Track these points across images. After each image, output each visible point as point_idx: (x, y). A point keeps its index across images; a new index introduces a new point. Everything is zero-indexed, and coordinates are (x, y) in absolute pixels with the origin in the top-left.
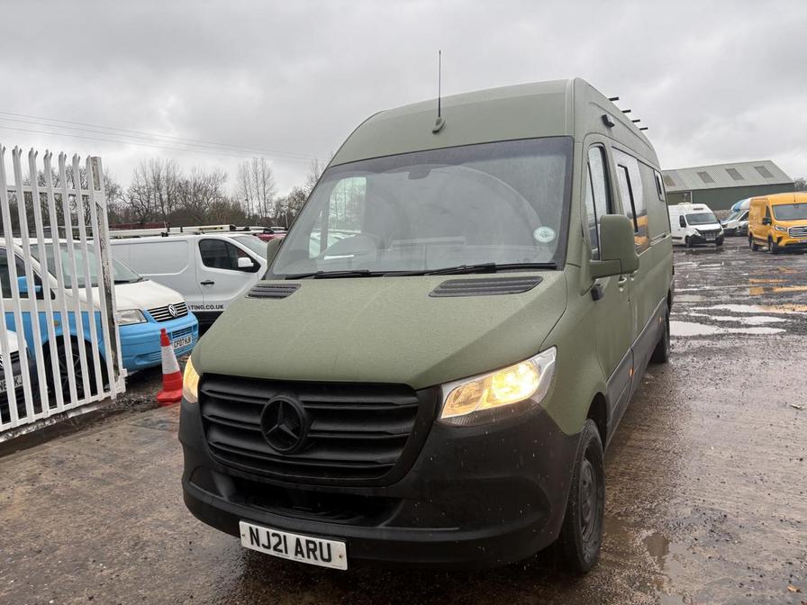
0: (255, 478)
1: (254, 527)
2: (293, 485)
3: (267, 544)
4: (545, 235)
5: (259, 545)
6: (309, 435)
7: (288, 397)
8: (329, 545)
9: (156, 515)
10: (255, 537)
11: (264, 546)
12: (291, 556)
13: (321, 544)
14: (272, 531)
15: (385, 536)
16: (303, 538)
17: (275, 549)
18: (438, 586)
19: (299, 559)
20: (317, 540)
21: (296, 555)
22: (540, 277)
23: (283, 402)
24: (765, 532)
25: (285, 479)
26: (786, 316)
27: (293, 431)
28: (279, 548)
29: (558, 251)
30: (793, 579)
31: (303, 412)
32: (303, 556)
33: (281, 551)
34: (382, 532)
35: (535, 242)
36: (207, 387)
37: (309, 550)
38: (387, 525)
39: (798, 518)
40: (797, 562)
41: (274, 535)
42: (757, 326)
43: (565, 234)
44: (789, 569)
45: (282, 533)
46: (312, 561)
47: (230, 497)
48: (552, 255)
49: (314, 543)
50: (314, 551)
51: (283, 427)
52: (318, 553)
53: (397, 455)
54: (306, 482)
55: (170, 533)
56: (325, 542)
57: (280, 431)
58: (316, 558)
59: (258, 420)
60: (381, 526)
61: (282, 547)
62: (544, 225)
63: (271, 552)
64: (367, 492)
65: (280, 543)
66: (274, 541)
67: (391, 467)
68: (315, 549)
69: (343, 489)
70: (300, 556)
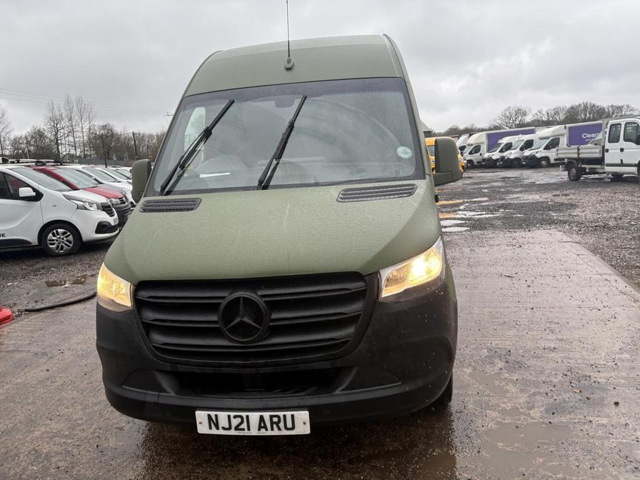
0: (209, 370)
1: (213, 414)
2: (253, 371)
3: (227, 426)
4: (405, 152)
5: (218, 428)
6: (271, 324)
7: (248, 293)
8: (293, 416)
9: (43, 429)
10: (213, 422)
11: (224, 428)
12: (254, 432)
13: (285, 416)
14: (232, 414)
15: (343, 399)
16: (266, 415)
17: (237, 428)
18: (347, 436)
19: (263, 432)
20: (281, 414)
21: (259, 430)
22: (414, 185)
23: (243, 297)
24: (539, 358)
25: (245, 366)
26: (462, 219)
27: (254, 322)
28: (241, 427)
29: (417, 165)
30: (572, 385)
31: (263, 304)
32: (267, 430)
33: (243, 429)
34: (340, 396)
35: (400, 159)
36: (144, 294)
37: (272, 423)
38: (343, 390)
39: (553, 345)
40: (569, 373)
41: (235, 417)
42: (450, 227)
43: (418, 151)
44: (567, 379)
45: (244, 414)
46: (276, 432)
47: (177, 393)
48: (414, 169)
49: (278, 417)
50: (277, 424)
51: (246, 319)
52: (282, 425)
53: (350, 330)
54: (266, 365)
55: (69, 441)
56: (288, 414)
57: (242, 324)
58: (279, 429)
59: (215, 318)
60: (337, 392)
61: (244, 425)
62: (402, 145)
63: (233, 432)
64: (326, 365)
65: (242, 422)
66: (235, 422)
67: (348, 341)
68: (279, 421)
69: (302, 367)
70: (263, 430)
